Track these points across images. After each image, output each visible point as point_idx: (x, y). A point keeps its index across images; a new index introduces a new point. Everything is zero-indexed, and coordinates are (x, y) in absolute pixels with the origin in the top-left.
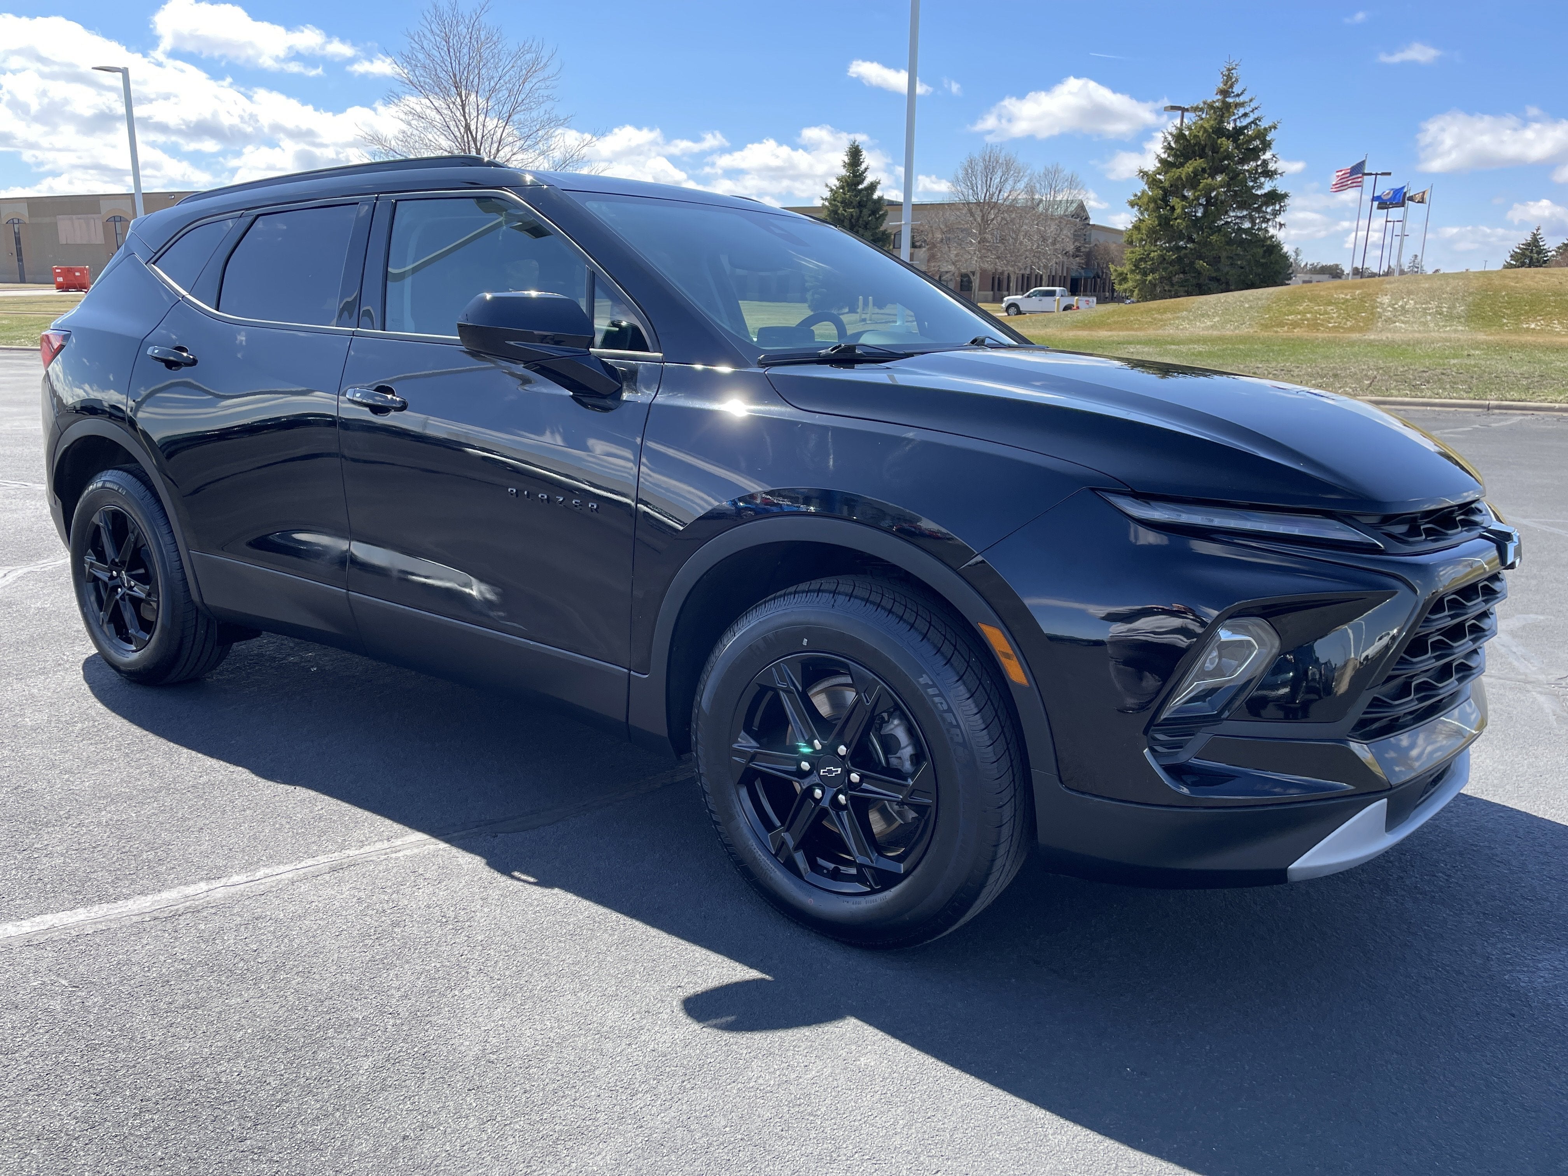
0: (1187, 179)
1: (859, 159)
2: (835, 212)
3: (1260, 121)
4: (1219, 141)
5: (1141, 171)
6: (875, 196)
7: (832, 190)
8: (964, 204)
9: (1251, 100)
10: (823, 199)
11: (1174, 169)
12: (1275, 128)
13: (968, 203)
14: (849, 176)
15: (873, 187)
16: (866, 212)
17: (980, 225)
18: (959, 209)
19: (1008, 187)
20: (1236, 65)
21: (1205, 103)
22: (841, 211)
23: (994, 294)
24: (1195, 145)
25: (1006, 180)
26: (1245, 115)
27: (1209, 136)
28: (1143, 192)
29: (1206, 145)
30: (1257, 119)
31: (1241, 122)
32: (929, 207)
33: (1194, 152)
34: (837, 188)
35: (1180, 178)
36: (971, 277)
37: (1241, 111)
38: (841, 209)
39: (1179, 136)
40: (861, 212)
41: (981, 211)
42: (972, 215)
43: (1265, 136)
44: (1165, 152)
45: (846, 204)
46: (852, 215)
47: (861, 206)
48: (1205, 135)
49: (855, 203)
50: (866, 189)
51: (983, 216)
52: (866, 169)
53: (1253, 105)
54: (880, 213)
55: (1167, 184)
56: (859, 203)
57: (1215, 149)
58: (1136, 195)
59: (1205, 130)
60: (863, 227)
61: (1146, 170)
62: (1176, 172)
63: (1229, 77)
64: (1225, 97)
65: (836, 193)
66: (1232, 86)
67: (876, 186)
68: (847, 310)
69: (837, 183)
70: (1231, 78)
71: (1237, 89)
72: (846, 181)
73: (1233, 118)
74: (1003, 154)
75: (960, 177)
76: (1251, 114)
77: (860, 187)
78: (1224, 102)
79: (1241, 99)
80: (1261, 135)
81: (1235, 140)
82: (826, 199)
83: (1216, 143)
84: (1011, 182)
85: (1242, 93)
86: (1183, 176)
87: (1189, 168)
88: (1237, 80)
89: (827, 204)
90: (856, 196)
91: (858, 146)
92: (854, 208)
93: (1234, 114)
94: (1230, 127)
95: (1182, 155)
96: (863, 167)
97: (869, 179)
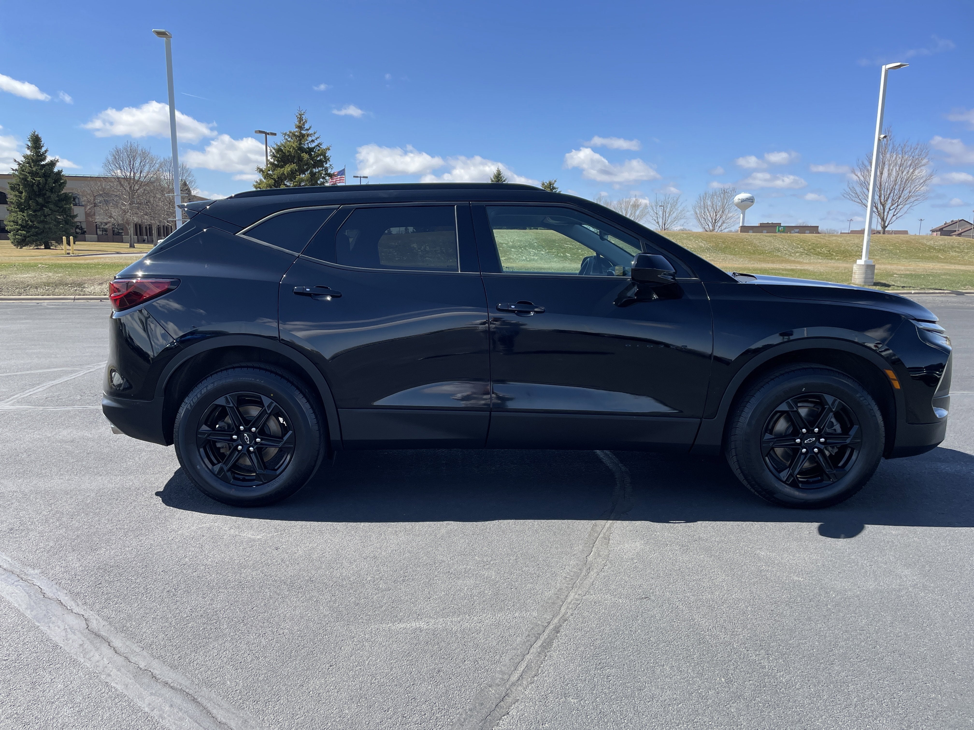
0: (288, 174)
1: (40, 144)
2: (25, 179)
3: (321, 145)
4: (302, 155)
5: (258, 168)
6: (56, 170)
7: (19, 164)
8: (115, 178)
9: (315, 133)
10: (13, 170)
11: (279, 169)
12: (329, 149)
13: (118, 178)
14: (33, 155)
15: (53, 164)
16: (50, 180)
17: (129, 194)
18: (111, 182)
19: (146, 169)
20: (304, 113)
21: (290, 132)
22: (29, 179)
23: (138, 237)
24: (288, 156)
25: (144, 165)
26: (313, 141)
27: (296, 151)
28: (261, 180)
29: (294, 156)
30: (319, 144)
31: (311, 145)
32: (89, 179)
33: (288, 159)
34: (24, 163)
35: (283, 174)
36: (127, 226)
37: (310, 139)
38: (30, 177)
39: (279, 150)
40: (46, 180)
41: (129, 184)
42: (122, 185)
43: (325, 153)
44: (272, 158)
45: (34, 174)
46: (39, 182)
47: (46, 176)
48: (294, 151)
49: (40, 174)
50: (47, 164)
51: (130, 187)
52: (46, 151)
53: (316, 136)
54: (61, 181)
55: (275, 177)
56: (44, 174)
57: (300, 159)
58: (257, 182)
59: (294, 148)
60: (49, 190)
61: (261, 167)
62: (279, 171)
63: (301, 119)
64: (301, 130)
65: (23, 166)
66: (304, 124)
67: (55, 163)
68: (43, 247)
69: (24, 159)
70: (302, 120)
71: (307, 126)
72: (32, 159)
73: (307, 142)
74: (140, 148)
75: (110, 160)
76: (316, 141)
77: (43, 163)
78: (300, 133)
79: (310, 132)
80: (323, 154)
81: (310, 155)
82: (16, 170)
83: (301, 155)
84: (147, 166)
85: (309, 129)
86: (285, 173)
87: (288, 169)
88: (306, 121)
89: (17, 173)
90: (41, 169)
91: (37, 135)
92: (40, 177)
93: (307, 140)
94: (306, 147)
95: (282, 161)
96: (43, 149)
97: (49, 159)
